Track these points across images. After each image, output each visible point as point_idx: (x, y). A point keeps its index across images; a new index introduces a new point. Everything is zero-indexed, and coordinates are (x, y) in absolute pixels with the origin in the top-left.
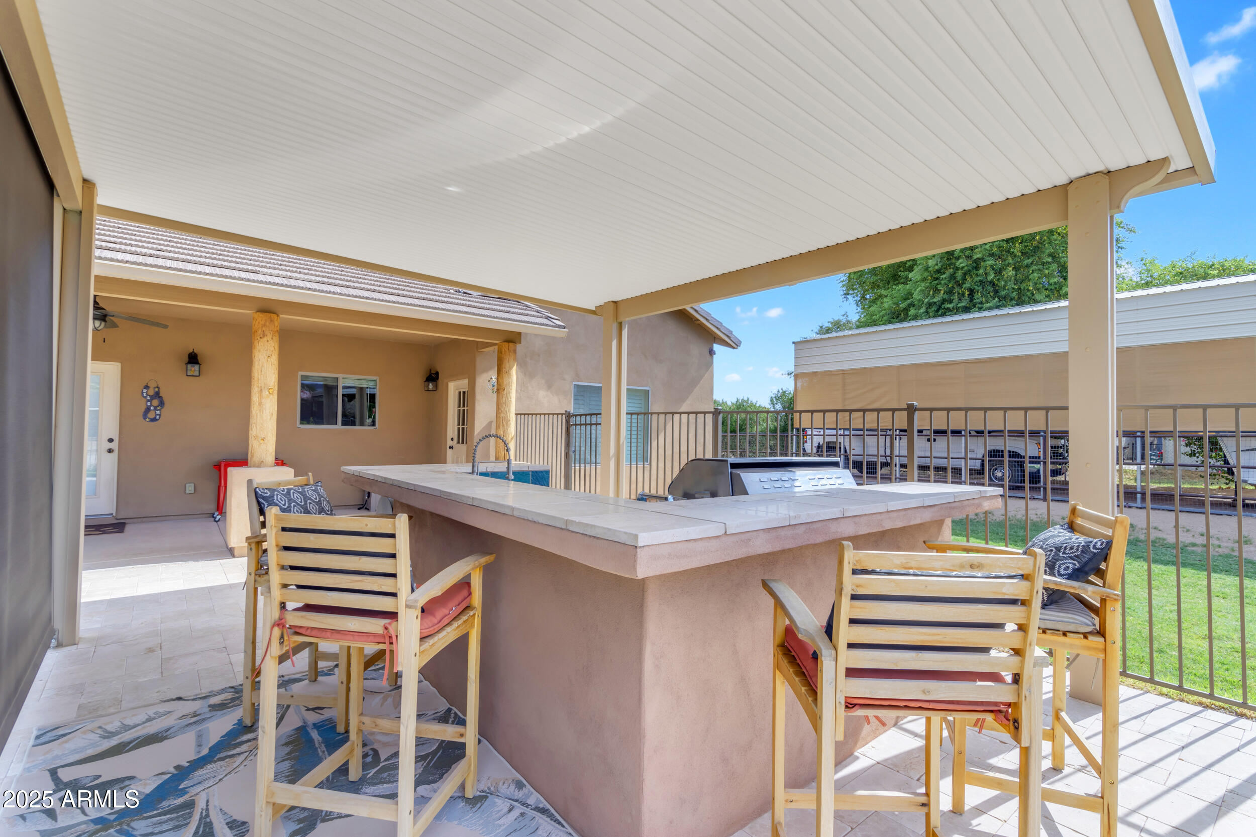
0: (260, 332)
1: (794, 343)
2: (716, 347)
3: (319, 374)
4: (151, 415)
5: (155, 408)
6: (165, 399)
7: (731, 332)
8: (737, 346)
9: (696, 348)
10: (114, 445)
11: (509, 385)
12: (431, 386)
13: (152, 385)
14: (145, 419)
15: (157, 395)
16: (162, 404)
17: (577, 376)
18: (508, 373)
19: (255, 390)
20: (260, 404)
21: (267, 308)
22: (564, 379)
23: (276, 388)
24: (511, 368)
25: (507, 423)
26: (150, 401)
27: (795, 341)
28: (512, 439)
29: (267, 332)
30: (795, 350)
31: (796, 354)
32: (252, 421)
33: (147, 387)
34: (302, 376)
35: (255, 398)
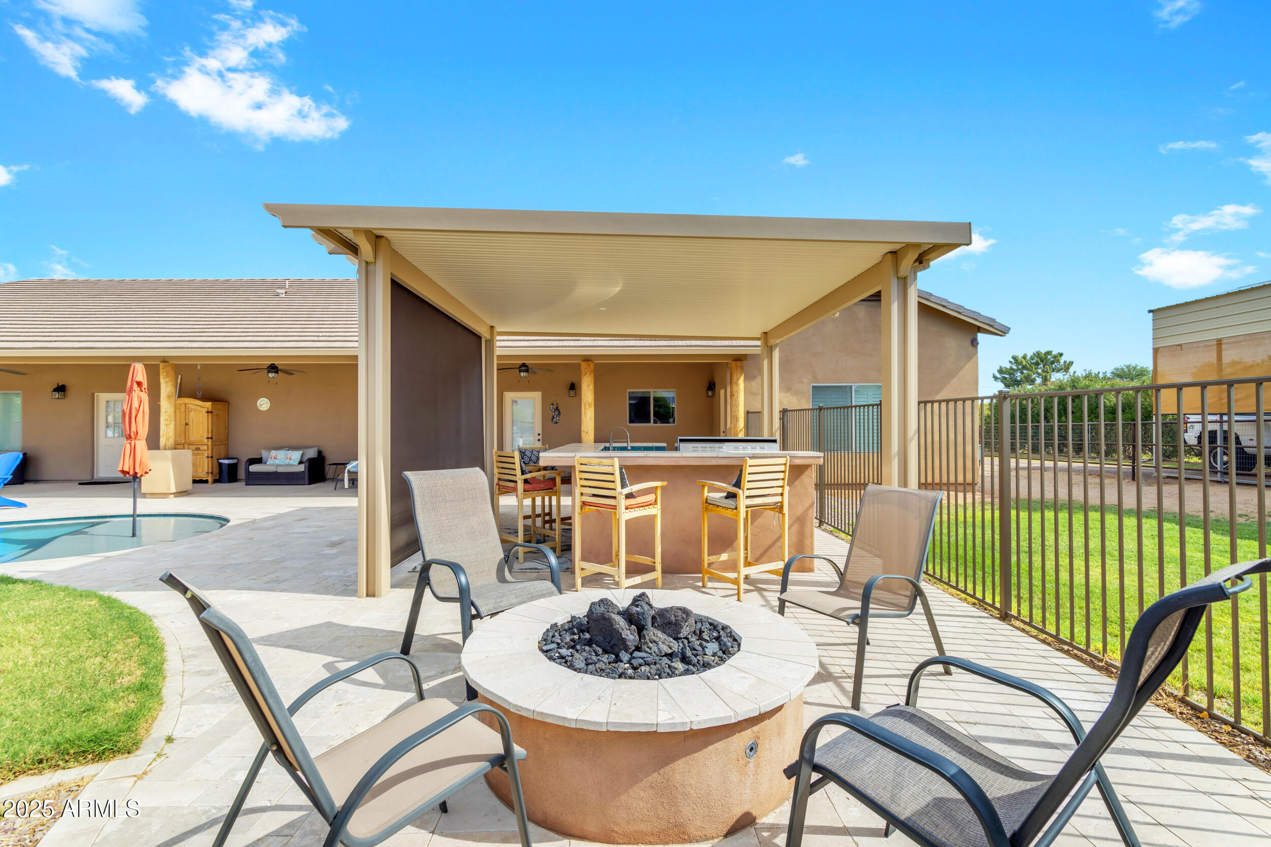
0: (584, 373)
1: (1150, 311)
2: (981, 337)
3: (640, 390)
4: (555, 420)
5: (557, 417)
6: (561, 410)
7: (994, 320)
8: (1005, 333)
9: (952, 342)
10: (540, 437)
11: (738, 392)
12: (710, 393)
13: (555, 403)
14: (552, 422)
15: (557, 409)
16: (559, 413)
17: (815, 379)
18: (737, 384)
19: (583, 405)
20: (585, 413)
21: (587, 359)
22: (802, 382)
23: (593, 403)
24: (738, 379)
25: (736, 420)
26: (554, 412)
27: (1152, 309)
28: (741, 431)
29: (587, 372)
30: (1153, 320)
31: (1154, 325)
32: (582, 422)
33: (553, 404)
34: (629, 392)
35: (583, 410)
